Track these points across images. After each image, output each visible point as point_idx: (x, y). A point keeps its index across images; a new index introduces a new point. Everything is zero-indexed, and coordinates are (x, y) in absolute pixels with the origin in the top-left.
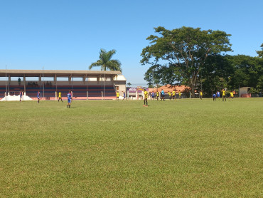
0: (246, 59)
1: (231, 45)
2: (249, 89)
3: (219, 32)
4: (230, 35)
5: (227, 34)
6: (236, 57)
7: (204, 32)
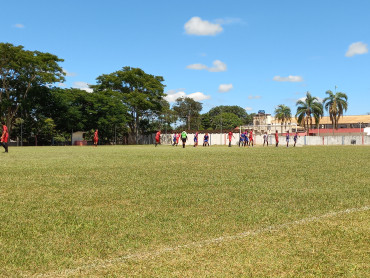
0: (82, 94)
1: (64, 74)
2: (84, 136)
3: (48, 55)
4: (62, 60)
5: (59, 58)
6: (67, 90)
7: (28, 53)
